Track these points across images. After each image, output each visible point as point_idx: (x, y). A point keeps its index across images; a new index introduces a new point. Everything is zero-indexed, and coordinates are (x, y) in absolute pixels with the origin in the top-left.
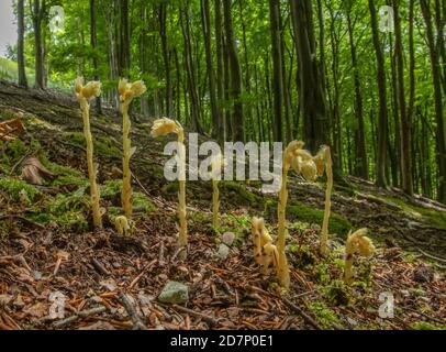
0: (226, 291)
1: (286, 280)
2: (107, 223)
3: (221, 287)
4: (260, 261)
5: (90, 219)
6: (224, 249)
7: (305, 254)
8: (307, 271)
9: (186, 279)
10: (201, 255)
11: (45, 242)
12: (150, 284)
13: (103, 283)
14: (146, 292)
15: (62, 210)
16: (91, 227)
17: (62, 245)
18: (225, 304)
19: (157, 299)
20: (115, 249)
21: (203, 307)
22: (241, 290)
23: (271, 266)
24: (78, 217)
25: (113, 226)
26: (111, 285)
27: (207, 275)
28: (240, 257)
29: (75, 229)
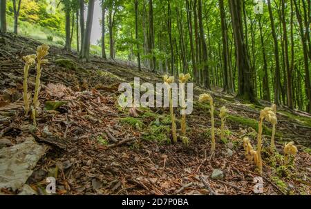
0: (238, 173)
1: (261, 167)
2: (179, 140)
3: (235, 171)
4: (248, 157)
5: (171, 137)
6: (229, 151)
7: (265, 153)
8: (266, 160)
9: (219, 167)
10: (221, 154)
11: (156, 151)
12: (204, 170)
13: (185, 170)
14: (204, 174)
15: (157, 133)
16: (173, 142)
17: (162, 151)
18: (239, 180)
19: (210, 177)
20: (185, 153)
21: (229, 180)
22: (244, 172)
23: (253, 160)
24: (165, 138)
25: (181, 141)
26: (189, 170)
27: (227, 165)
28: (238, 155)
29: (166, 143)
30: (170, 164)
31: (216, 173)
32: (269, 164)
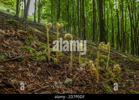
0: (82, 82)
1: (98, 78)
2: (52, 60)
3: (81, 80)
4: (91, 72)
5: (47, 59)
6: (81, 68)
7: (102, 70)
8: (103, 75)
9: (72, 77)
10: (76, 70)
11: (35, 65)
12: (62, 79)
13: (49, 78)
14: (61, 81)
15: (40, 56)
16: (47, 61)
17: (39, 66)
18: (82, 86)
19: (63, 83)
20: (53, 67)
21: (76, 86)
22: (86, 81)
23: (94, 74)
24: (44, 58)
25: (53, 61)
26: (51, 78)
27: (77, 76)
28: (86, 71)
29: (43, 61)
30: (40, 74)
31: (68, 80)
32: (105, 77)
